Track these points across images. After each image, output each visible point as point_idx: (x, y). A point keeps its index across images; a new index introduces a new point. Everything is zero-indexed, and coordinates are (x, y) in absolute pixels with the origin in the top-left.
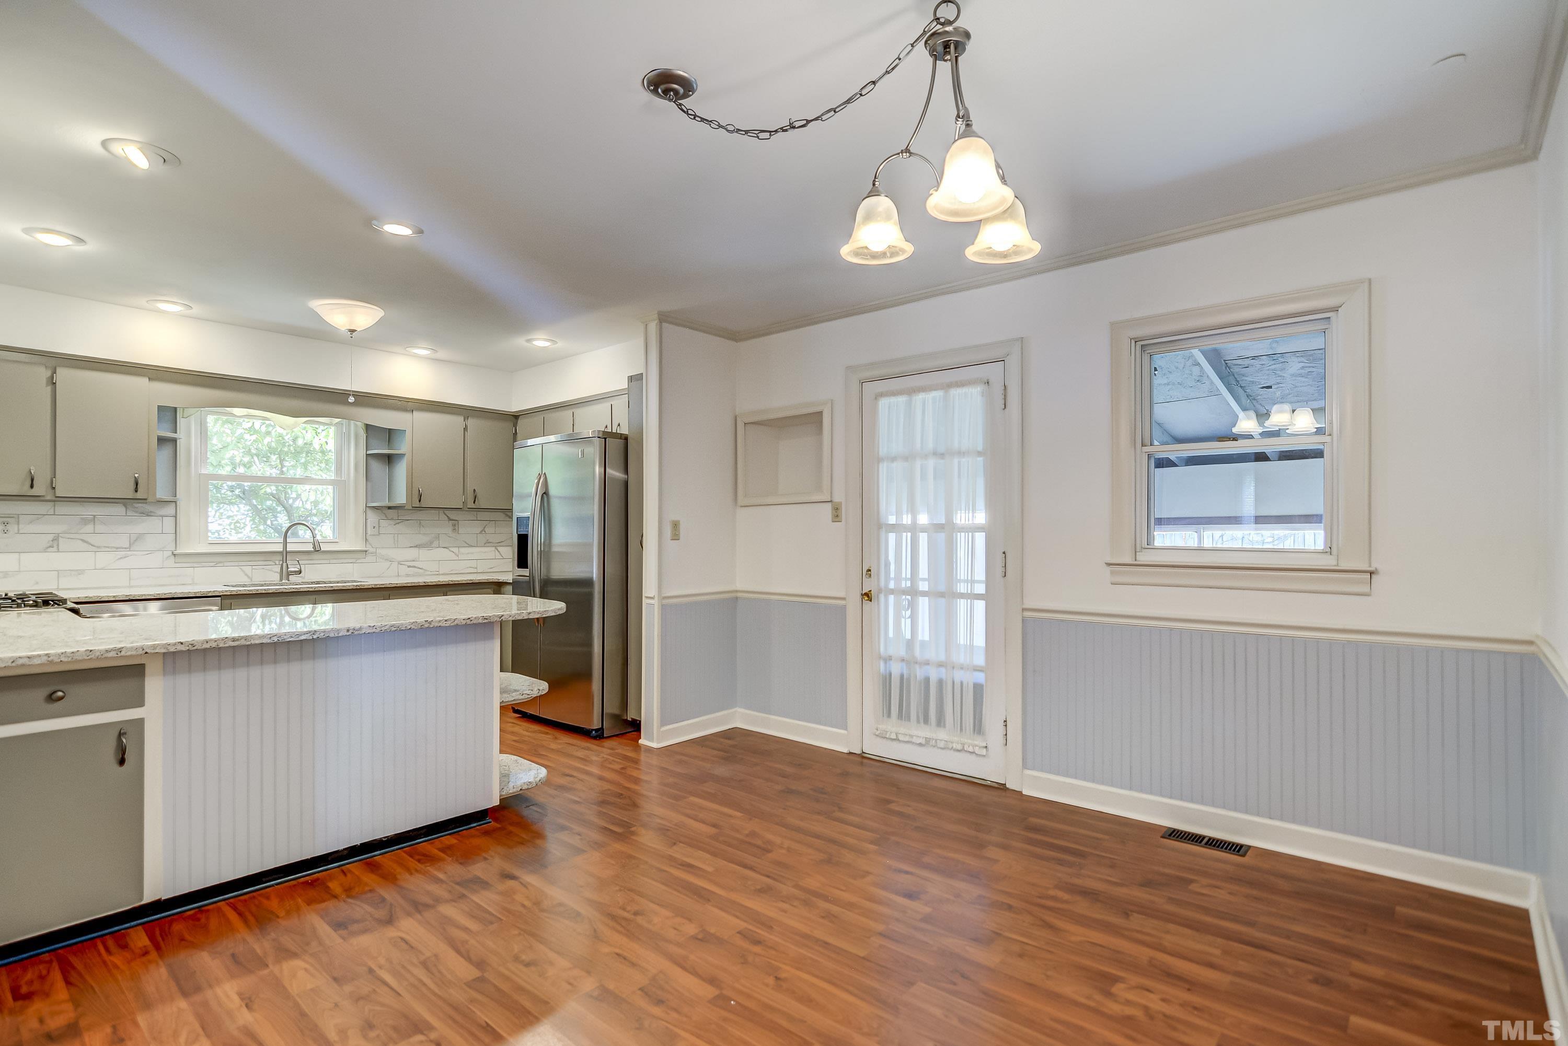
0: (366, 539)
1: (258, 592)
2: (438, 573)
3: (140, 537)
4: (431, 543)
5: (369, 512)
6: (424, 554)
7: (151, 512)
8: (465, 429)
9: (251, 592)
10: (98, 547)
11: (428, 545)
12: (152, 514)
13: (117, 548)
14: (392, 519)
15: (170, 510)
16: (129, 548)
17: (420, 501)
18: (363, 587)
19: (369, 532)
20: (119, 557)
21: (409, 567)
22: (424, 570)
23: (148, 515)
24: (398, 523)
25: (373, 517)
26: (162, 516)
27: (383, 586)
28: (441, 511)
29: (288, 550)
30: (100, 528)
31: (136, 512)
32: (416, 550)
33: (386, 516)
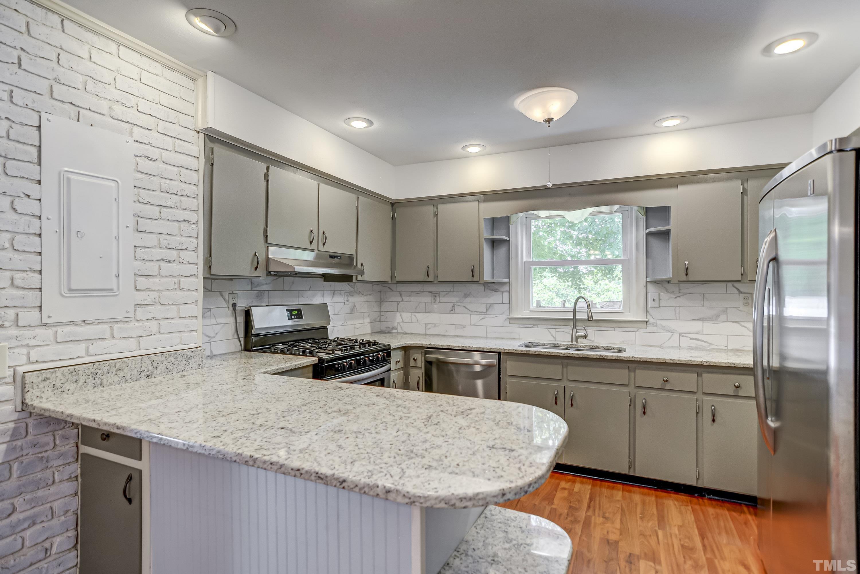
0: (647, 311)
1: (522, 352)
2: (726, 348)
3: (491, 305)
4: (718, 316)
5: (650, 287)
6: (709, 327)
7: (497, 289)
8: (744, 193)
9: (517, 352)
10: (472, 311)
11: (715, 319)
12: (497, 291)
13: (480, 312)
14: (673, 293)
15: (506, 288)
16: (485, 313)
17: (687, 275)
18: (605, 358)
19: (650, 304)
20: (482, 318)
21: (691, 339)
22: (709, 344)
23: (495, 292)
24: (680, 296)
25: (653, 291)
26: (503, 292)
27: (626, 359)
28: (730, 284)
29: (577, 318)
30: (473, 299)
31: (489, 289)
32: (700, 323)
33: (667, 290)
